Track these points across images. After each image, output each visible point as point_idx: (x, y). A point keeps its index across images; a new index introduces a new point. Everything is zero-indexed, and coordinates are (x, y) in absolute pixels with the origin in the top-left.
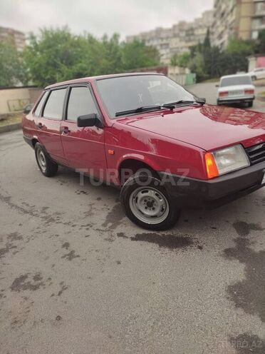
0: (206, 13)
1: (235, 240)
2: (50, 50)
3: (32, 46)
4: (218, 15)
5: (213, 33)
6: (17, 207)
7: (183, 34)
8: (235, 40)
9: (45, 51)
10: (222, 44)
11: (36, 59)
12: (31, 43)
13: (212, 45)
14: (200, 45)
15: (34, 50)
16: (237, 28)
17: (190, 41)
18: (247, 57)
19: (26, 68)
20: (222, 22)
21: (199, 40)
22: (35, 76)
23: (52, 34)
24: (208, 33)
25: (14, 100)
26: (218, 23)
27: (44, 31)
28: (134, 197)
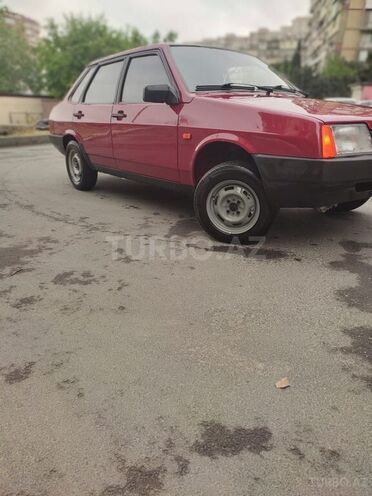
0: (298, 21)
1: (343, 256)
2: (77, 46)
3: (51, 38)
4: (315, 24)
5: (305, 48)
6: (44, 215)
7: (263, 47)
8: (336, 61)
9: (69, 48)
10: (317, 65)
11: (55, 59)
12: (50, 34)
13: (303, 64)
14: (286, 64)
15: (52, 45)
16: (340, 44)
17: (272, 56)
18: (349, 85)
19: (39, 70)
20: (319, 34)
21: (286, 57)
22: (51, 83)
23: (81, 23)
24: (299, 48)
25: (19, 113)
26: (314, 35)
27: (70, 18)
28: (213, 197)
